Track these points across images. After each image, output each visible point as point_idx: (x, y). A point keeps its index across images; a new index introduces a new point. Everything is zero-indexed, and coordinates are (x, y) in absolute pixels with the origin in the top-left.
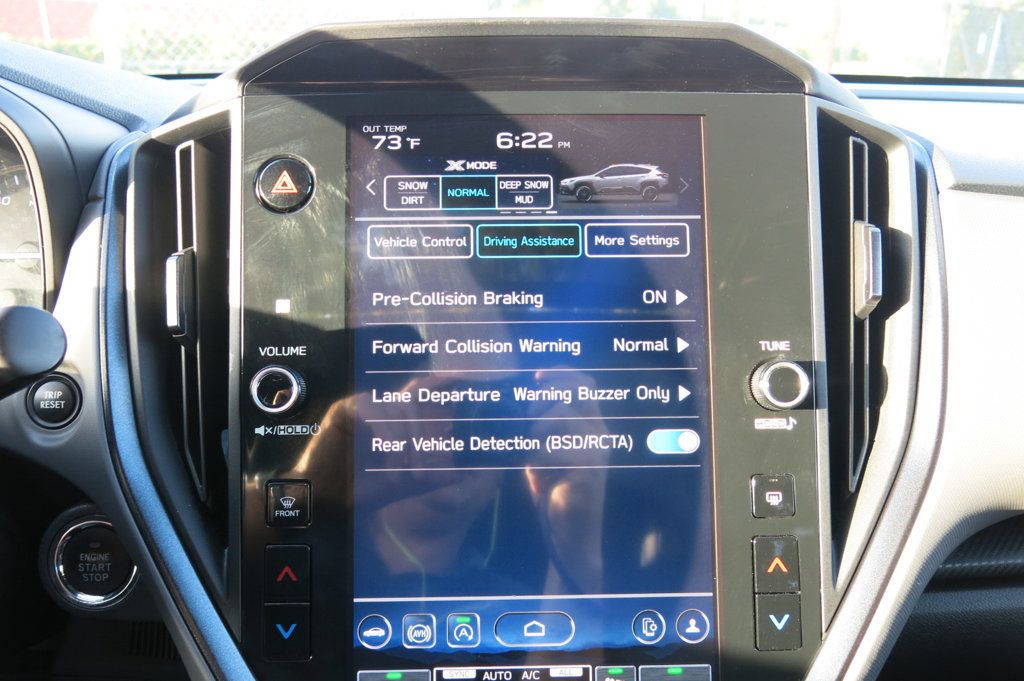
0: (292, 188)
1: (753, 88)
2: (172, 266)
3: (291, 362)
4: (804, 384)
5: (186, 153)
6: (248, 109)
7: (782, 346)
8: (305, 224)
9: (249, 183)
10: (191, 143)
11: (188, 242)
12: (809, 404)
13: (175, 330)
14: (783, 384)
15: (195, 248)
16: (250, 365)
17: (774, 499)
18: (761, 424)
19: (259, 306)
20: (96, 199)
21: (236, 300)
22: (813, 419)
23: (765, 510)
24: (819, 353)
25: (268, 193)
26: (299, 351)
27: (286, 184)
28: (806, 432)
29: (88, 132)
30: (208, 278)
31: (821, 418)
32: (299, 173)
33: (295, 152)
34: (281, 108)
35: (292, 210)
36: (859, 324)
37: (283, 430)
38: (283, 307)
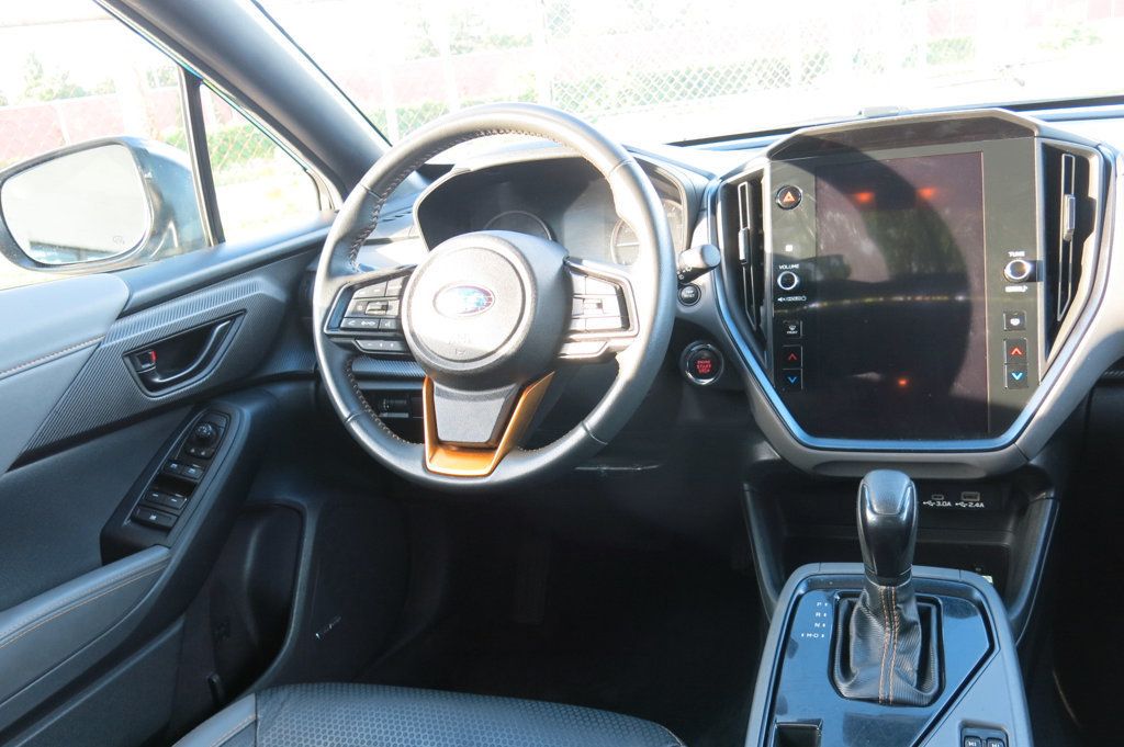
0: (792, 199)
1: (1007, 136)
2: (741, 236)
3: (794, 270)
4: (1028, 268)
5: (743, 188)
6: (772, 167)
7: (1022, 254)
8: (798, 214)
9: (774, 198)
10: (746, 183)
11: (745, 225)
12: (1032, 279)
13: (744, 261)
14: (1017, 269)
15: (749, 227)
16: (776, 273)
17: (1015, 322)
18: (1009, 289)
19: (779, 252)
20: (704, 210)
21: (768, 248)
22: (1036, 287)
23: (1010, 327)
24: (1040, 255)
25: (781, 200)
26: (797, 266)
27: (789, 197)
28: (1033, 293)
29: (700, 182)
30: (756, 239)
31: (1040, 287)
32: (795, 192)
33: (792, 183)
34: (783, 166)
35: (792, 208)
36: (1066, 244)
37: (790, 299)
38: (789, 248)
